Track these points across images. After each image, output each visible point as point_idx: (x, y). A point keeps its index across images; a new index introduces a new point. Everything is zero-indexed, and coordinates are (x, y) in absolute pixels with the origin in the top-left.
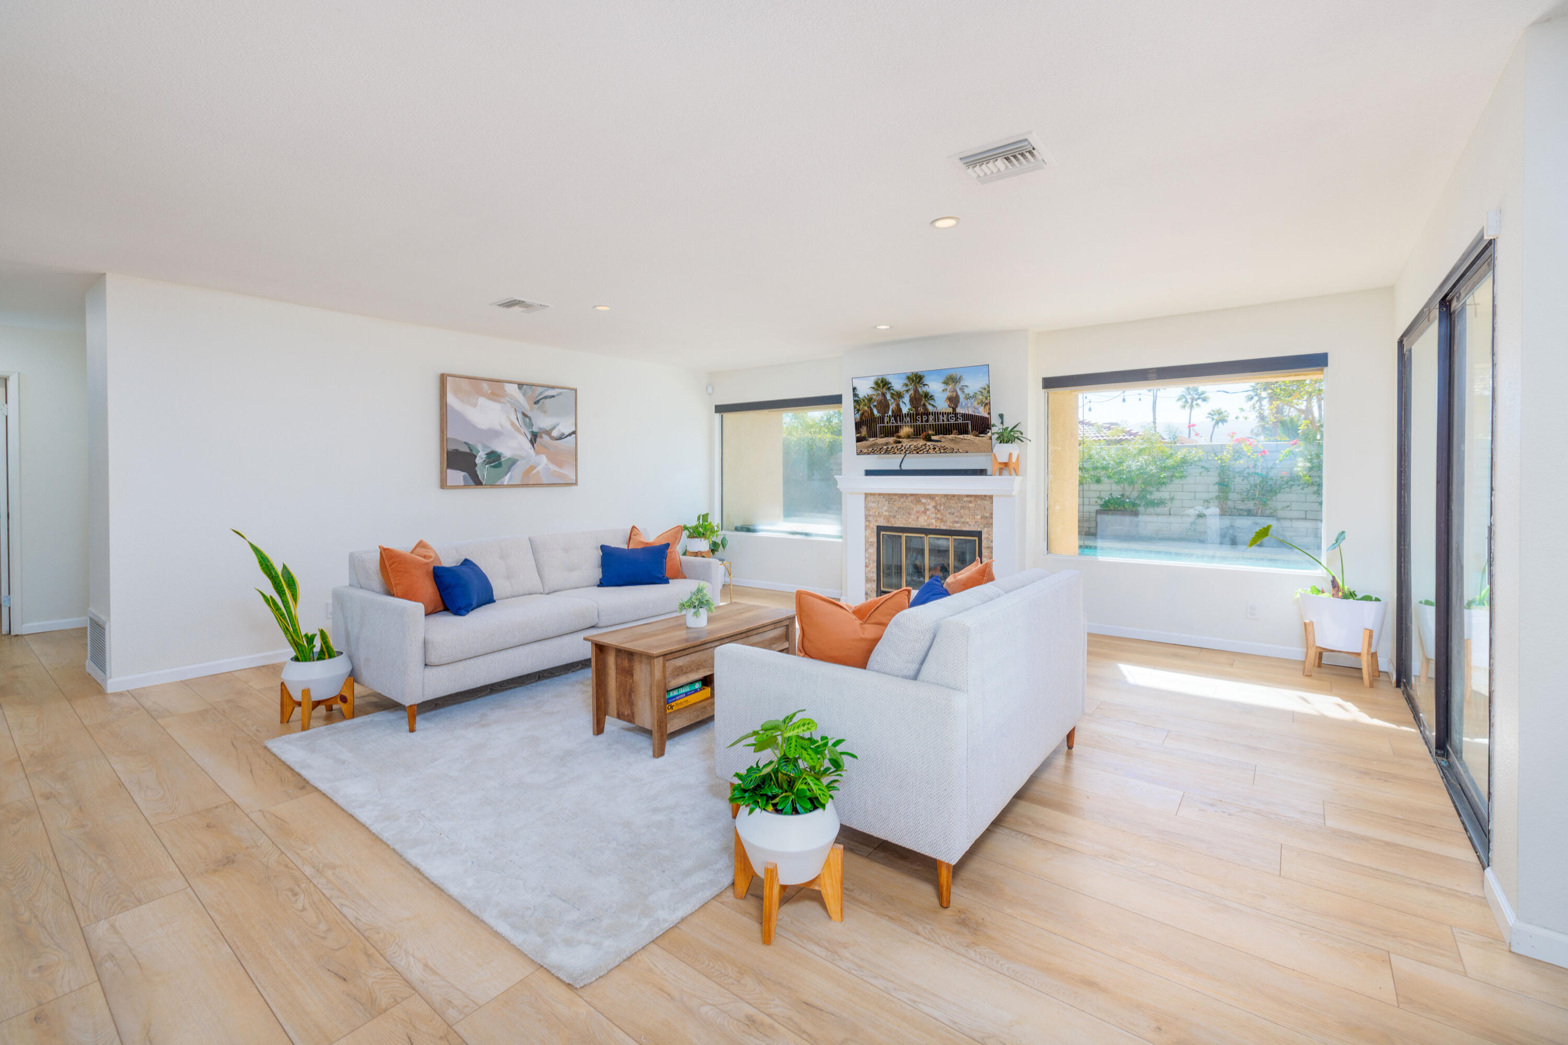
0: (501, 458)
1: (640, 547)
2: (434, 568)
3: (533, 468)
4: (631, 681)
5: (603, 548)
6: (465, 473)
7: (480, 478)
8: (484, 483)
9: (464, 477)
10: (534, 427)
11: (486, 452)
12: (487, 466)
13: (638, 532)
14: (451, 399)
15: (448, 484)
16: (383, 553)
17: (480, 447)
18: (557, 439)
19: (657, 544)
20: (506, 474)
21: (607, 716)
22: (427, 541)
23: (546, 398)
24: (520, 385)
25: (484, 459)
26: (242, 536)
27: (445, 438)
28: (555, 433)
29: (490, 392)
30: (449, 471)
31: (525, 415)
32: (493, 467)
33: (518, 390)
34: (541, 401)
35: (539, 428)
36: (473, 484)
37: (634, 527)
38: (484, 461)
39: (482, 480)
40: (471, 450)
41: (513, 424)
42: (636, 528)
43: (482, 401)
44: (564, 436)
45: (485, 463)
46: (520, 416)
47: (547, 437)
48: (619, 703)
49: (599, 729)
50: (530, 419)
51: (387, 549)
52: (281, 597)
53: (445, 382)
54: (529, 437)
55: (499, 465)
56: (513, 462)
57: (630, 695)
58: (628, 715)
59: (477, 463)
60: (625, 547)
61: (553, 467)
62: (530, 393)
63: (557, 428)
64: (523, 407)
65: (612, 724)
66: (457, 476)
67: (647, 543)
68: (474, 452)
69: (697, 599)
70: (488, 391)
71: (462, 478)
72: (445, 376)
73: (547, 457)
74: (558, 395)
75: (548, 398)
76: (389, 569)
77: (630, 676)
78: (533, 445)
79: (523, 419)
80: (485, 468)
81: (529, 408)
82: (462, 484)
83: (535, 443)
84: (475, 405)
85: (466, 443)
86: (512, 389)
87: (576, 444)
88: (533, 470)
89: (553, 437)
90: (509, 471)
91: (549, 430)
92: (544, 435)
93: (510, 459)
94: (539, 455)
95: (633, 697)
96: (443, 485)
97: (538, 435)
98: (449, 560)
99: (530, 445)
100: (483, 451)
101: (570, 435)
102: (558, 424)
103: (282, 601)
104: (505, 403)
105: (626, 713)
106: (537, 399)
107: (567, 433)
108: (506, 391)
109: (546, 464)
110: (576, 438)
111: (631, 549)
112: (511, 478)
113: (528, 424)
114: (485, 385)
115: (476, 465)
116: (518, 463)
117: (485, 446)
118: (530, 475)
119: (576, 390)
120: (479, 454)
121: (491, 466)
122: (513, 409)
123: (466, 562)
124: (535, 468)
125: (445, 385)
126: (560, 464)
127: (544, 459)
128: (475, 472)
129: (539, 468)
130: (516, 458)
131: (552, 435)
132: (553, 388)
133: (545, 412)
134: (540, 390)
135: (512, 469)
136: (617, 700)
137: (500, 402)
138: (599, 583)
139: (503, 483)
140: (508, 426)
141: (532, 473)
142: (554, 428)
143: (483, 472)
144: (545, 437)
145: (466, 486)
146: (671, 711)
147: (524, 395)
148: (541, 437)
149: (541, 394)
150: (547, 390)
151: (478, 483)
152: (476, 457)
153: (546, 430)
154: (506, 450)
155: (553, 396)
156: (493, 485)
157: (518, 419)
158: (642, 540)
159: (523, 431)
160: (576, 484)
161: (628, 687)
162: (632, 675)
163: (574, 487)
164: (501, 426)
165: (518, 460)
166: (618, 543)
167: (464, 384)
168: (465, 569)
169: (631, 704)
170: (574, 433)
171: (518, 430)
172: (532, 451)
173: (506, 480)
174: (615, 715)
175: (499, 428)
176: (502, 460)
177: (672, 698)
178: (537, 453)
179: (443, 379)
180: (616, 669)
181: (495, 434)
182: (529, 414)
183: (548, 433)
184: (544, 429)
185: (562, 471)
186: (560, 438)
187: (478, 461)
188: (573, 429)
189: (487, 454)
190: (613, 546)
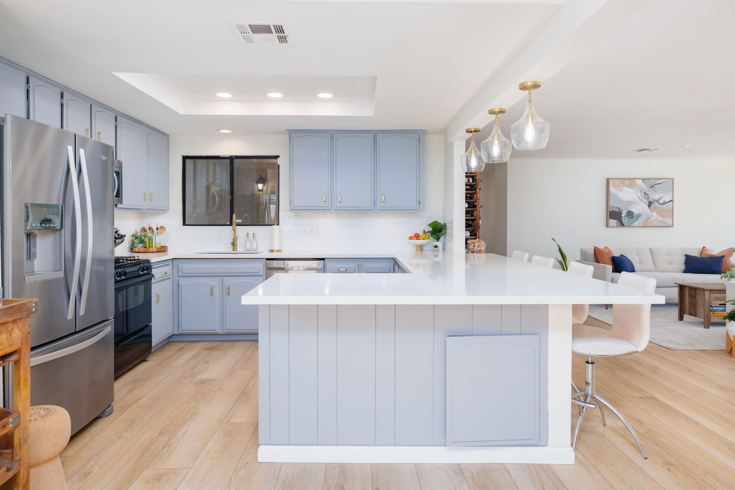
0: (634, 214)
1: (707, 256)
2: (612, 256)
3: (649, 218)
4: (695, 300)
5: (686, 256)
6: (617, 221)
7: (624, 223)
8: (625, 225)
9: (616, 222)
10: (650, 199)
11: (626, 211)
12: (627, 217)
13: (707, 250)
14: (611, 189)
15: (609, 226)
16: (595, 248)
17: (624, 209)
18: (662, 204)
19: (717, 256)
20: (636, 221)
21: (685, 314)
22: (607, 246)
23: (656, 184)
24: (643, 180)
25: (625, 215)
26: (554, 240)
27: (609, 206)
28: (661, 201)
29: (629, 184)
30: (610, 220)
31: (645, 193)
32: (630, 218)
33: (642, 182)
34: (654, 186)
35: (652, 199)
36: (620, 225)
37: (704, 247)
38: (626, 215)
39: (624, 224)
40: (620, 211)
41: (639, 198)
42: (705, 247)
43: (625, 188)
44: (666, 202)
45: (626, 216)
46: (643, 194)
47: (657, 203)
48: (690, 309)
49: (681, 318)
50: (648, 195)
51: (596, 247)
52: (564, 261)
53: (609, 181)
54: (648, 204)
55: (633, 217)
56: (639, 216)
57: (695, 306)
58: (694, 314)
59: (622, 216)
60: (699, 256)
61: (659, 218)
62: (648, 183)
63: (662, 199)
64: (645, 190)
65: (686, 317)
66: (613, 222)
67: (711, 255)
68: (621, 212)
69: (730, 274)
70: (628, 184)
71: (616, 223)
72: (609, 179)
73: (656, 213)
74: (663, 182)
75: (657, 184)
76: (597, 254)
77: (695, 299)
78: (649, 207)
79: (645, 195)
80: (626, 219)
81: (647, 190)
82: (616, 225)
83: (651, 206)
84: (622, 191)
85: (618, 208)
86: (639, 182)
87: (673, 206)
88: (649, 219)
89: (660, 203)
90: (637, 220)
91: (658, 200)
92: (655, 203)
93: (637, 214)
94: (653, 212)
95: (696, 307)
96: (607, 226)
97: (652, 203)
98: (617, 254)
99: (648, 208)
100: (625, 211)
101: (669, 202)
102: (663, 197)
103: (564, 262)
104: (636, 189)
105: (693, 313)
106: (652, 186)
107: (668, 201)
108: (636, 183)
109: (656, 217)
110: (673, 203)
111: (702, 257)
112: (638, 223)
113: (647, 198)
114: (627, 181)
115: (622, 217)
116: (642, 216)
117: (626, 209)
118: (648, 222)
119: (673, 179)
120: (623, 213)
121: (628, 218)
122: (639, 191)
123: (621, 255)
124: (650, 218)
125: (609, 183)
126: (663, 217)
127: (655, 214)
128: (621, 220)
129: (652, 218)
130: (641, 214)
131: (660, 202)
132: (660, 179)
133: (656, 191)
134: (653, 181)
135: (639, 219)
136: (689, 308)
137: (633, 188)
138: (684, 271)
139: (634, 225)
140: (637, 199)
141: (649, 221)
142: (660, 199)
143: (625, 220)
144: (656, 204)
145: (617, 226)
146: (714, 315)
147: (645, 184)
148: (654, 203)
149: (654, 183)
150: (657, 181)
151: (623, 225)
152: (622, 213)
153: (657, 200)
154: (636, 210)
155: (661, 183)
156: (629, 226)
157: (642, 196)
158: (709, 253)
159: (644, 201)
160: (672, 226)
161: (694, 302)
162: (696, 298)
163: (672, 228)
164: (634, 199)
165: (642, 215)
166: (696, 254)
167: (617, 182)
168: (622, 257)
169: (695, 309)
170: (672, 200)
171: (642, 201)
172: (649, 210)
173: (636, 224)
174: (688, 314)
175: (633, 200)
176: (634, 215)
177: (715, 310)
178: (652, 211)
179: (608, 180)
180: (689, 296)
181: (630, 203)
182: (647, 193)
183: (657, 201)
184: (655, 200)
185: (664, 220)
186: (664, 204)
187: (623, 215)
188: (672, 199)
189: (627, 212)
190: (692, 255)
